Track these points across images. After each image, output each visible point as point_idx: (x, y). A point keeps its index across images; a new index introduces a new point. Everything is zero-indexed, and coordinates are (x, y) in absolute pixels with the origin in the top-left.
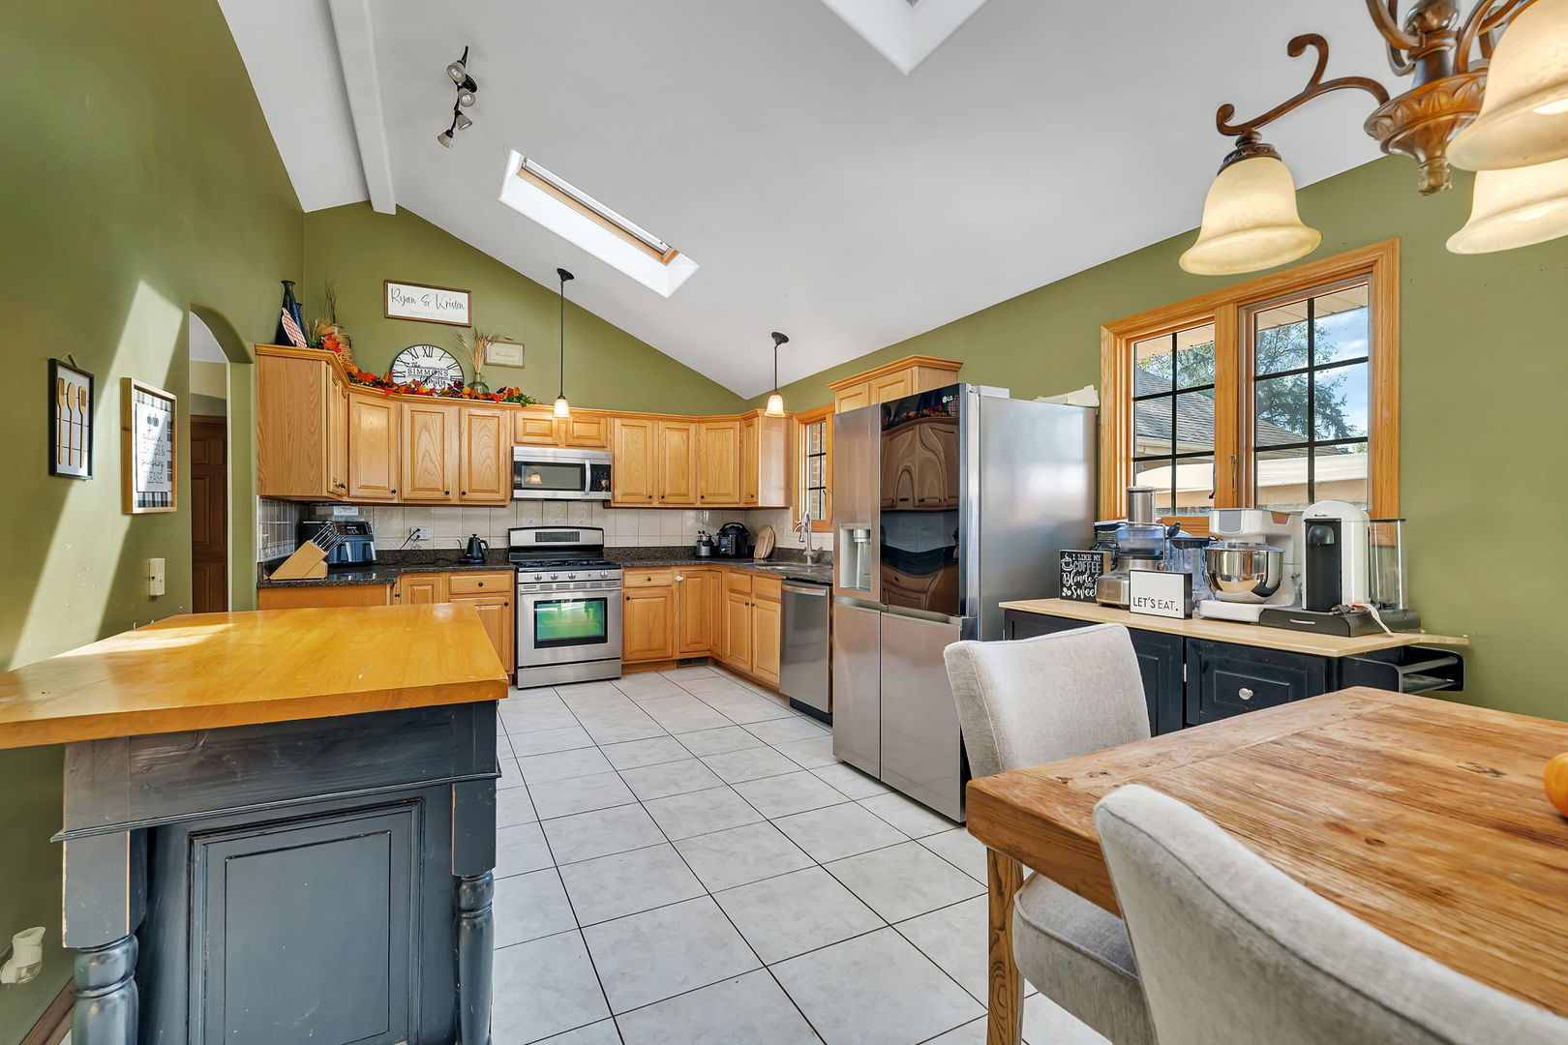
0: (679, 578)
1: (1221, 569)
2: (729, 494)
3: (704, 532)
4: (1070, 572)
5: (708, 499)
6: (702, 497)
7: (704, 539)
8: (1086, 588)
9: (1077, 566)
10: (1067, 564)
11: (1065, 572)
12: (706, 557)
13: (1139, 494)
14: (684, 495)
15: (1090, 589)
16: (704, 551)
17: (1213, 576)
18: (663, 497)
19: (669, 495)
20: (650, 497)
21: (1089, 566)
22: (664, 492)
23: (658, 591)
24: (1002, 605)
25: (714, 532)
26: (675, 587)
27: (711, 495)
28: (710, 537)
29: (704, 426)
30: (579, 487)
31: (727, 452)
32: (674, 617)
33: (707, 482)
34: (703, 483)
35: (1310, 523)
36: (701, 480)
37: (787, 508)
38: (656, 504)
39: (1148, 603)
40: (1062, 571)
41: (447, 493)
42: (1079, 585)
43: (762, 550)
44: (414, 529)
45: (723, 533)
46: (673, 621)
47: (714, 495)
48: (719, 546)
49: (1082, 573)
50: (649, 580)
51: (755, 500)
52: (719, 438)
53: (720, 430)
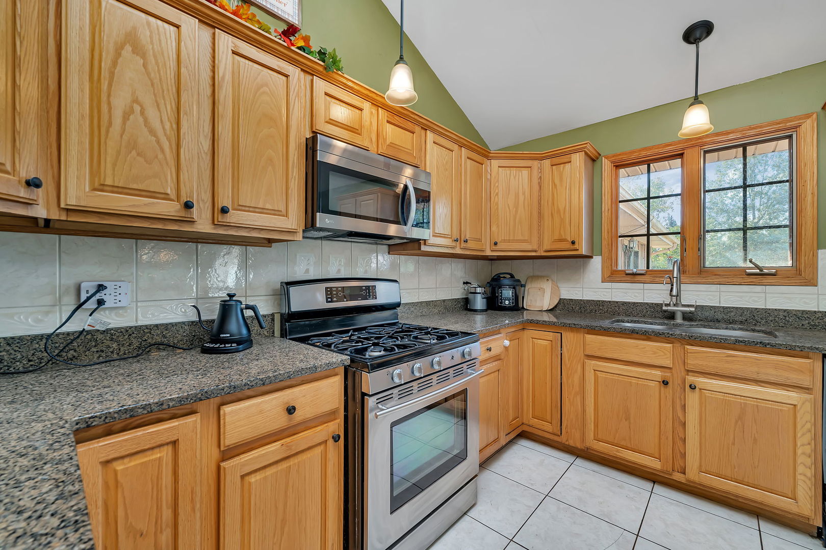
0: (506, 343)
6: (496, 244)
12: (482, 311)
14: (479, 240)
19: (472, 239)
20: (455, 241)
22: (465, 236)
27: (505, 241)
33: (498, 227)
36: (492, 224)
37: (591, 257)
41: (188, 206)
44: (88, 287)
50: (489, 350)
51: (576, 246)
52: (515, 178)
53: (515, 169)
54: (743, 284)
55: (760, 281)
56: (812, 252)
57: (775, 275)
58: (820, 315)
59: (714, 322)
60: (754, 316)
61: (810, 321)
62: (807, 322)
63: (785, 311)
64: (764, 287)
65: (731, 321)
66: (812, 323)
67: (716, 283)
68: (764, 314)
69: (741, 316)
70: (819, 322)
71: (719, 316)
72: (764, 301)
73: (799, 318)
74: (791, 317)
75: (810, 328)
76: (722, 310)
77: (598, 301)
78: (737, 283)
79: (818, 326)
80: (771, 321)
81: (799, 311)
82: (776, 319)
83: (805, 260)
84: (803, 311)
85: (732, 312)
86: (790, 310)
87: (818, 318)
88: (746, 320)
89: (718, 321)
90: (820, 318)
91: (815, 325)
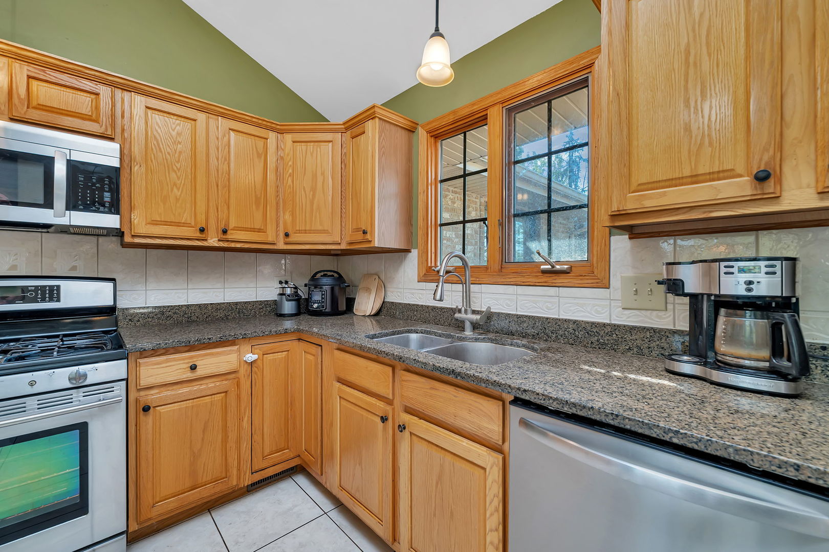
0: (250, 357)
2: (324, 232)
3: (286, 282)
5: (294, 238)
6: (287, 235)
7: (288, 291)
12: (291, 314)
14: (259, 230)
16: (288, 307)
18: (225, 232)
19: (235, 229)
20: (202, 230)
22: (227, 224)
23: (211, 384)
25: (301, 282)
26: (243, 371)
27: (300, 232)
28: (296, 288)
29: (289, 137)
30: (42, 202)
31: (323, 174)
32: (241, 419)
33: (293, 214)
34: (288, 217)
36: (284, 213)
37: (408, 251)
38: (213, 242)
43: (366, 304)
45: (314, 283)
46: (240, 427)
47: (305, 232)
48: (308, 300)
50: (193, 368)
51: (368, 237)
52: (312, 154)
53: (312, 144)
54: (538, 284)
55: (554, 281)
56: (604, 241)
57: (569, 273)
58: (609, 330)
59: (508, 335)
60: (545, 328)
61: (599, 337)
62: (596, 338)
63: (575, 322)
64: (557, 288)
65: (524, 335)
66: (601, 340)
67: (512, 283)
68: (555, 326)
69: (533, 328)
70: (608, 340)
71: (514, 327)
72: (557, 308)
73: (588, 333)
74: (581, 331)
75: (599, 348)
76: (516, 320)
77: (414, 305)
78: (532, 284)
79: (606, 344)
80: (561, 336)
81: (588, 323)
82: (566, 333)
83: (597, 251)
84: (593, 323)
85: (525, 322)
86: (580, 321)
87: (607, 334)
88: (538, 334)
89: (512, 334)
90: (609, 333)
91: (604, 344)
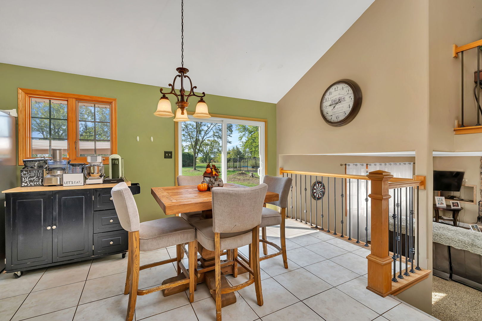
1: (91, 171)
4: (26, 177)
8: (35, 182)
9: (30, 175)
10: (25, 174)
11: (23, 177)
13: (58, 151)
15: (37, 182)
17: (90, 173)
21: (36, 174)
24: (3, 192)
35: (112, 159)
39: (71, 183)
40: (21, 177)
42: (31, 181)
49: (33, 177)
